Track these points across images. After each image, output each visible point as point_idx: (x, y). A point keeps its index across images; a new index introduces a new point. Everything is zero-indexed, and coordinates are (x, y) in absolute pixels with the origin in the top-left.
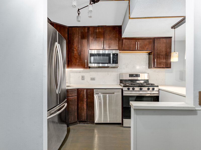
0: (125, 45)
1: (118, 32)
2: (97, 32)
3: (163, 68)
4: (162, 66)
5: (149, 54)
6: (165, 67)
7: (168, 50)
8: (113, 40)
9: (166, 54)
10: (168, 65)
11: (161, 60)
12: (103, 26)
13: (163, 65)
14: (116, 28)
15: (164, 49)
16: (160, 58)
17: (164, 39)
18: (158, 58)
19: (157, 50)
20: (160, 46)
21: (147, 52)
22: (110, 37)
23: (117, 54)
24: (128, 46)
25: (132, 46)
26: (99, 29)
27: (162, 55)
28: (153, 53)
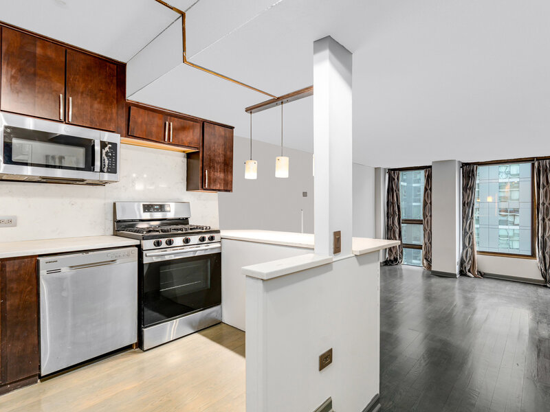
0: (136, 122)
1: (115, 81)
2: (35, 54)
3: (219, 190)
4: (219, 186)
5: (189, 156)
6: (223, 188)
7: (228, 153)
8: (98, 100)
9: (225, 160)
10: (227, 186)
11: (216, 173)
12: (64, 43)
13: (220, 184)
14: (110, 68)
15: (220, 151)
16: (214, 168)
17: (221, 129)
18: (210, 168)
19: (210, 149)
20: (215, 143)
21: (184, 152)
22: (90, 86)
23: (114, 146)
24: (144, 126)
25: (154, 129)
26: (44, 47)
27: (218, 163)
28: (201, 155)
